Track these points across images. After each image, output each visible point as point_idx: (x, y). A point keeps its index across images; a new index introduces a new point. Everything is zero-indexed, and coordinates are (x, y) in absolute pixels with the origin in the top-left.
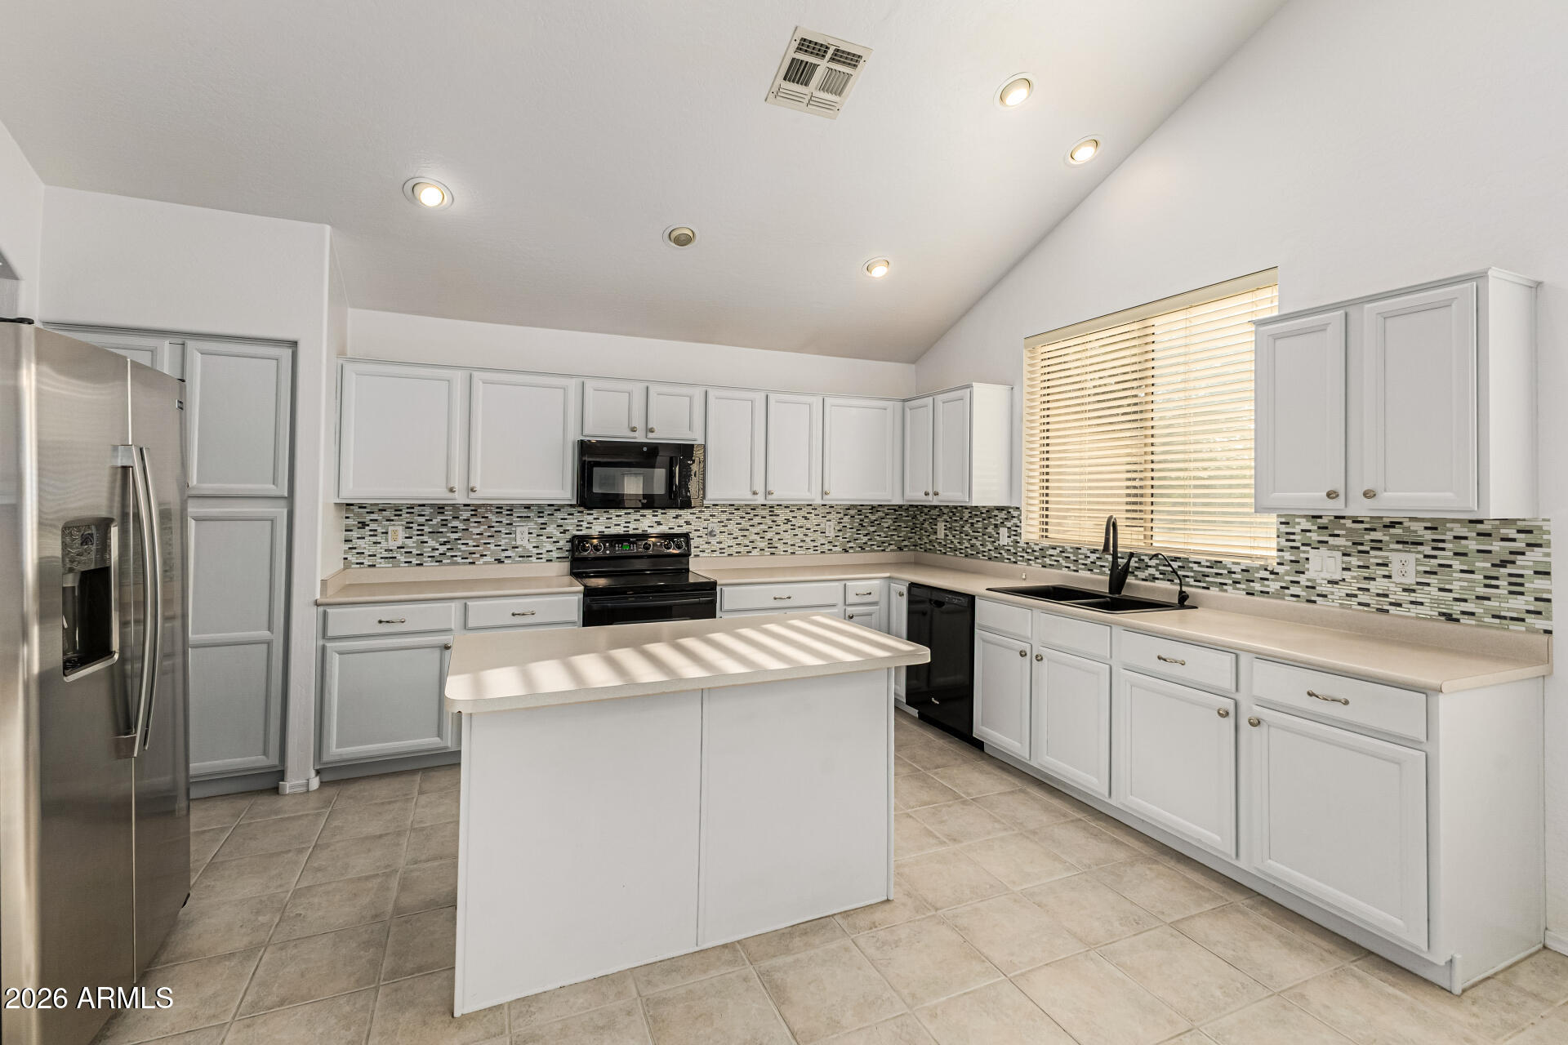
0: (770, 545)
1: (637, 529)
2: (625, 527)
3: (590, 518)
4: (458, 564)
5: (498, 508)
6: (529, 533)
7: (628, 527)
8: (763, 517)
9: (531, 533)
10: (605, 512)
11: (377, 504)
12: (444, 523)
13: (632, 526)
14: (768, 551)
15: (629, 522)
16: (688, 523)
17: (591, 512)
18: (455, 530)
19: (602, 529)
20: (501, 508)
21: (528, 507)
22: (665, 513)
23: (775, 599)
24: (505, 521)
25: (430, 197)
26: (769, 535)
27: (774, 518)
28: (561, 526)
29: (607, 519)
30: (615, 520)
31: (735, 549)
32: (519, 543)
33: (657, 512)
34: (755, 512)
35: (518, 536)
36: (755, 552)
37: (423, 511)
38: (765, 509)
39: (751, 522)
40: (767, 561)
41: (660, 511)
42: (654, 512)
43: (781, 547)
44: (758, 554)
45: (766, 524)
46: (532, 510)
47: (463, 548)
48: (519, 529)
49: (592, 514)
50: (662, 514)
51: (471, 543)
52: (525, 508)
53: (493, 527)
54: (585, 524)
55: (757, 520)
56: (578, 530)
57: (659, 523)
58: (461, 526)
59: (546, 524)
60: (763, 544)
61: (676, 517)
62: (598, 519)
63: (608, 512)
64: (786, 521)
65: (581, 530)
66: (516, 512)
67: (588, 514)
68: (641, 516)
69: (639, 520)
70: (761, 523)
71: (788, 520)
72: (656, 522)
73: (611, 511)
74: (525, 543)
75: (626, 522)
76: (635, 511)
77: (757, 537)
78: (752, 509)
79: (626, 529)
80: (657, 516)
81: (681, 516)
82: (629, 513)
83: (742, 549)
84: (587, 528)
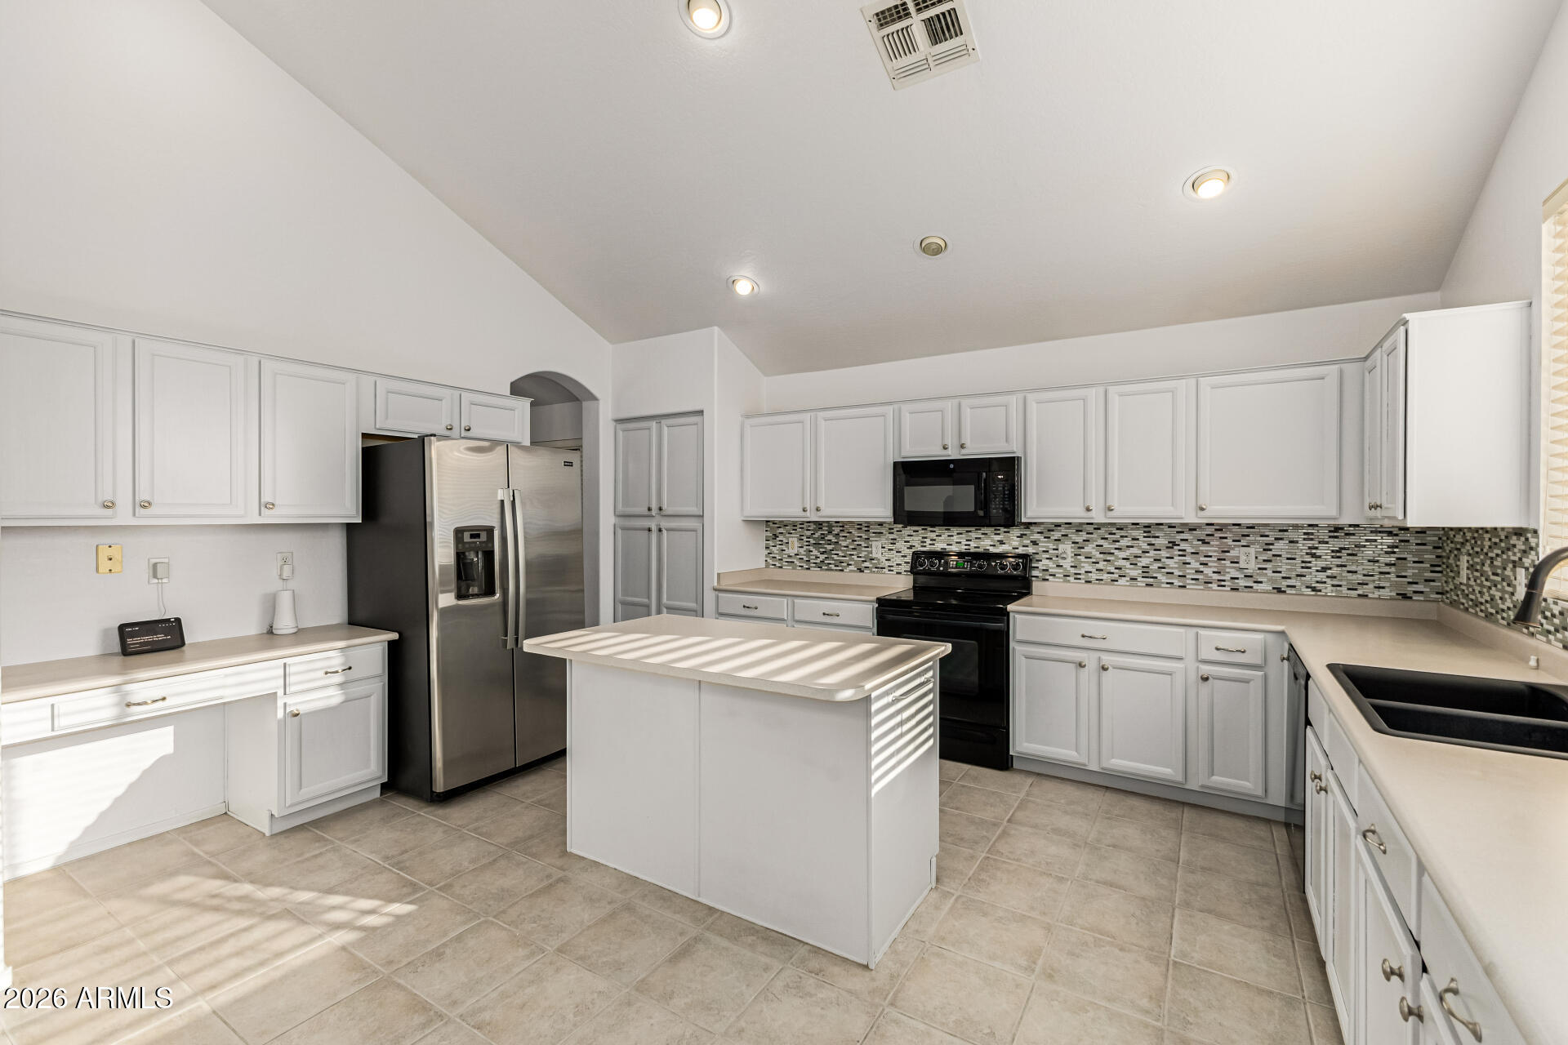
0: (1145, 575)
1: (978, 547)
2: (966, 545)
3: (933, 535)
4: (832, 570)
5: (858, 525)
6: (883, 548)
7: (969, 545)
8: (1133, 539)
9: (884, 548)
10: (946, 529)
11: (782, 521)
12: (823, 537)
13: (973, 544)
14: (1142, 582)
15: (970, 540)
16: (1035, 543)
17: (934, 529)
18: (830, 542)
19: (945, 546)
20: (861, 525)
21: (881, 524)
22: (1008, 532)
23: (1083, 636)
24: (864, 536)
25: (743, 288)
26: (1144, 561)
27: (1153, 541)
28: (908, 542)
29: (949, 536)
30: (955, 538)
31: (1094, 576)
32: (874, 555)
33: (999, 530)
34: (1123, 533)
35: (874, 549)
36: (1122, 581)
37: (809, 526)
38: (1138, 529)
39: (1117, 545)
40: (1141, 593)
41: (1003, 529)
42: (995, 530)
43: (1163, 578)
44: (1128, 584)
45: (1139, 547)
46: (885, 527)
47: (835, 557)
48: (874, 544)
49: (934, 531)
50: (1005, 532)
51: (841, 554)
52: (879, 525)
53: (855, 541)
54: (928, 541)
55: (1124, 542)
56: (922, 546)
57: (1001, 542)
58: (834, 540)
59: (895, 539)
60: (1134, 573)
61: (1021, 536)
62: (940, 536)
63: (949, 529)
64: (1171, 545)
65: (925, 546)
66: (872, 529)
67: (932, 531)
68: (983, 534)
69: (980, 538)
70: (1132, 547)
71: (1174, 544)
72: (998, 541)
73: (952, 528)
74: (879, 556)
75: (967, 540)
76: (976, 530)
77: (1127, 564)
78: (1118, 529)
79: (967, 547)
80: (999, 534)
81: (1026, 535)
82: (970, 531)
83: (1105, 576)
84: (930, 544)
